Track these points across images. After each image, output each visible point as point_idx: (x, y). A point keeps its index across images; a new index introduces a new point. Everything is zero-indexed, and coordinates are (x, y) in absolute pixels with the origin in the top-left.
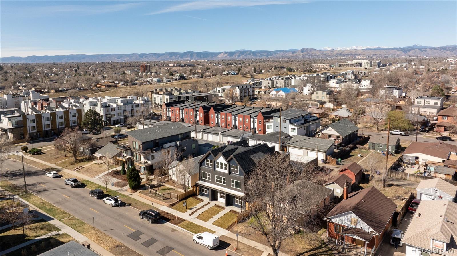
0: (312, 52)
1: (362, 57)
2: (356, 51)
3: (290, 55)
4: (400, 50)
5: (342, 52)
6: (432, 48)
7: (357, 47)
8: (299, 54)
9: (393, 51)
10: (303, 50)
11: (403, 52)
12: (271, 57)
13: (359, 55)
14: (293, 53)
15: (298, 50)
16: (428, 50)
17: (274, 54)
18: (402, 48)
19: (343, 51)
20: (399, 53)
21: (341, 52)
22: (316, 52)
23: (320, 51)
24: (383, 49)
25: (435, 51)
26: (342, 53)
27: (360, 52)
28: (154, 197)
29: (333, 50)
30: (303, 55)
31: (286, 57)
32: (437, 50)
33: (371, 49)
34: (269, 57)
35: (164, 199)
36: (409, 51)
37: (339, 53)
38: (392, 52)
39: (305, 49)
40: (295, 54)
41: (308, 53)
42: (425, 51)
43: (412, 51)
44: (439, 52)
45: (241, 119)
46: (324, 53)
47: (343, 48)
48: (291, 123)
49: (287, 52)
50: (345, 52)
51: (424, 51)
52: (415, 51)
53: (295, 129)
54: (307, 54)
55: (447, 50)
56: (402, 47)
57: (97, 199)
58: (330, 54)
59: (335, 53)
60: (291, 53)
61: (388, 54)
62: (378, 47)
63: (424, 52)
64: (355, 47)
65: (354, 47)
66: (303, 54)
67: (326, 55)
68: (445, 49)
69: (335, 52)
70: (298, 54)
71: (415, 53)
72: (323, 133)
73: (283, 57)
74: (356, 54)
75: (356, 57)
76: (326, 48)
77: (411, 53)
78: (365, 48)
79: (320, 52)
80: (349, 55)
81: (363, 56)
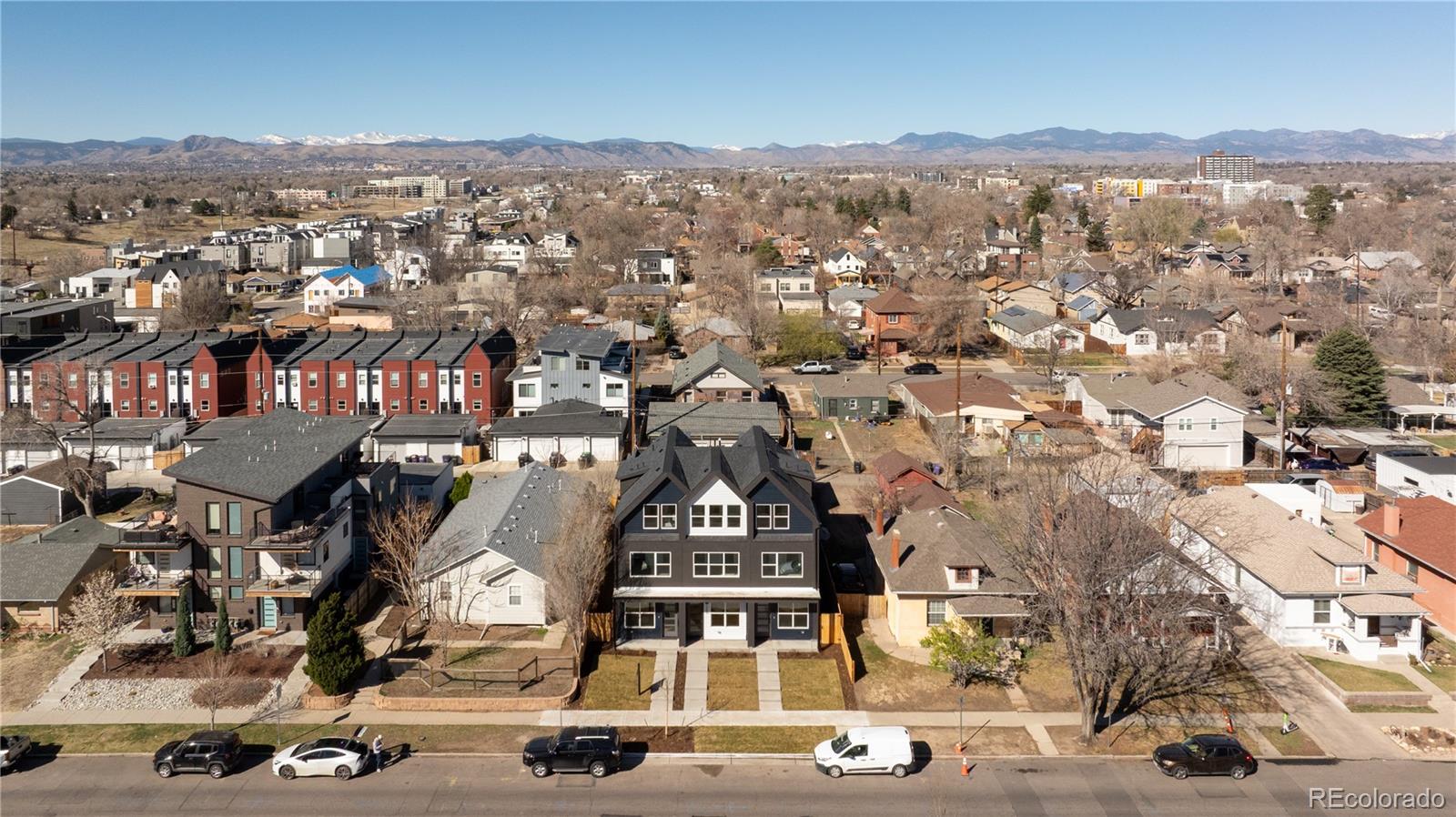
0: (224, 150)
1: (390, 167)
2: (368, 150)
3: (143, 157)
4: (493, 149)
5: (326, 151)
6: (573, 145)
7: (368, 135)
8: (179, 156)
9: (475, 150)
10: (189, 144)
11: (505, 154)
12: (69, 163)
13: (379, 161)
14: (153, 151)
15: (172, 143)
16: (565, 149)
17: (76, 154)
18: (498, 143)
19: (330, 148)
20: (491, 156)
21: (322, 150)
22: (238, 150)
23: (251, 146)
24: (446, 145)
25: (583, 153)
26: (325, 154)
27: (381, 152)
28: (469, 694)
29: (295, 146)
30: (192, 159)
31: (128, 165)
32: (587, 149)
33: (411, 144)
34: (54, 163)
35: (522, 689)
36: (520, 151)
37: (316, 153)
38: (472, 153)
39: (198, 140)
40: (160, 156)
41: (211, 154)
42: (559, 151)
43: (528, 152)
44: (592, 155)
45: (395, 377)
46: (268, 153)
47: (325, 139)
48: (605, 368)
49: (127, 146)
50: (335, 150)
51: (555, 150)
52: (535, 152)
53: (620, 386)
54: (209, 157)
55: (610, 152)
56: (498, 139)
57: (224, 774)
58: (286, 157)
59: (302, 154)
60: (147, 151)
61: (465, 159)
62: (430, 137)
63: (555, 154)
64: (361, 135)
65: (361, 137)
66: (191, 157)
67: (276, 161)
68: (603, 147)
69: (304, 151)
70: (171, 154)
71: (533, 156)
72: (700, 390)
73: (116, 165)
74: (371, 159)
75: (370, 166)
76: (269, 137)
77: (524, 157)
78: (393, 139)
79: (253, 151)
80: (350, 159)
81: (392, 165)
